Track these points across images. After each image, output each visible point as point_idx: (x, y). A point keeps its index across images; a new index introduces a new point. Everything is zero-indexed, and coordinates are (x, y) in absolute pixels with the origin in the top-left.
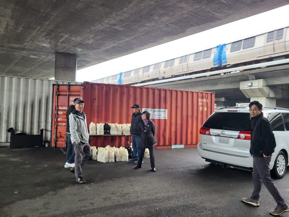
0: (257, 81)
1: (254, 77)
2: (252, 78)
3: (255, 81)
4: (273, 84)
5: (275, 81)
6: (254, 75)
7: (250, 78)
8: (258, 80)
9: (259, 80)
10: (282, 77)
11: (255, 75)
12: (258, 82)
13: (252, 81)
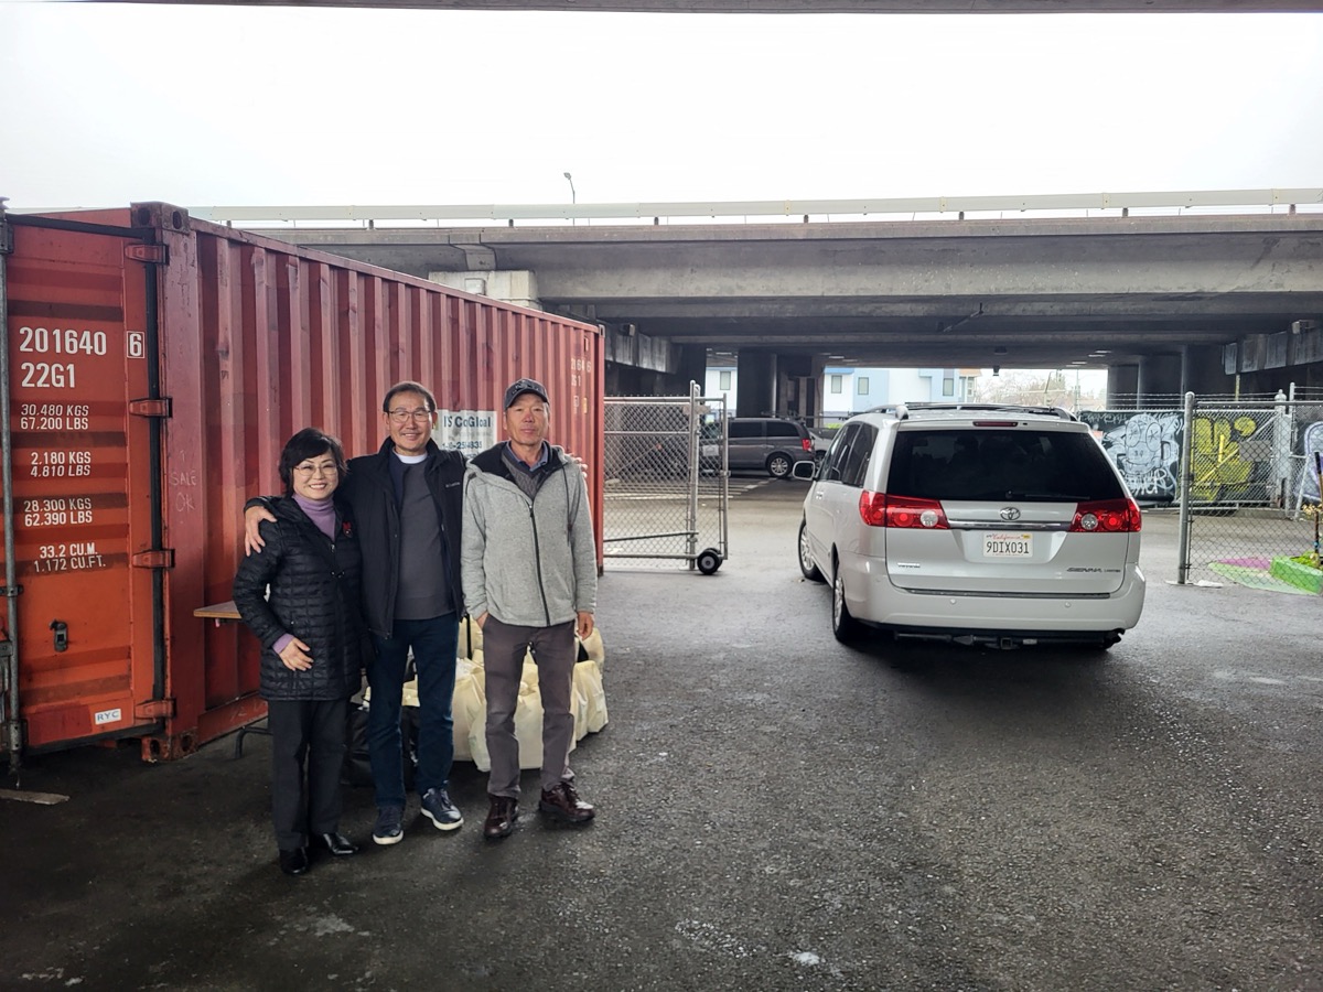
0: (505, 276)
1: (490, 259)
2: (481, 263)
3: (496, 277)
4: (563, 295)
5: (569, 284)
6: (490, 251)
7: (472, 261)
8: (508, 274)
9: (514, 273)
10: (598, 272)
11: (493, 249)
12: (508, 283)
13: (482, 275)
